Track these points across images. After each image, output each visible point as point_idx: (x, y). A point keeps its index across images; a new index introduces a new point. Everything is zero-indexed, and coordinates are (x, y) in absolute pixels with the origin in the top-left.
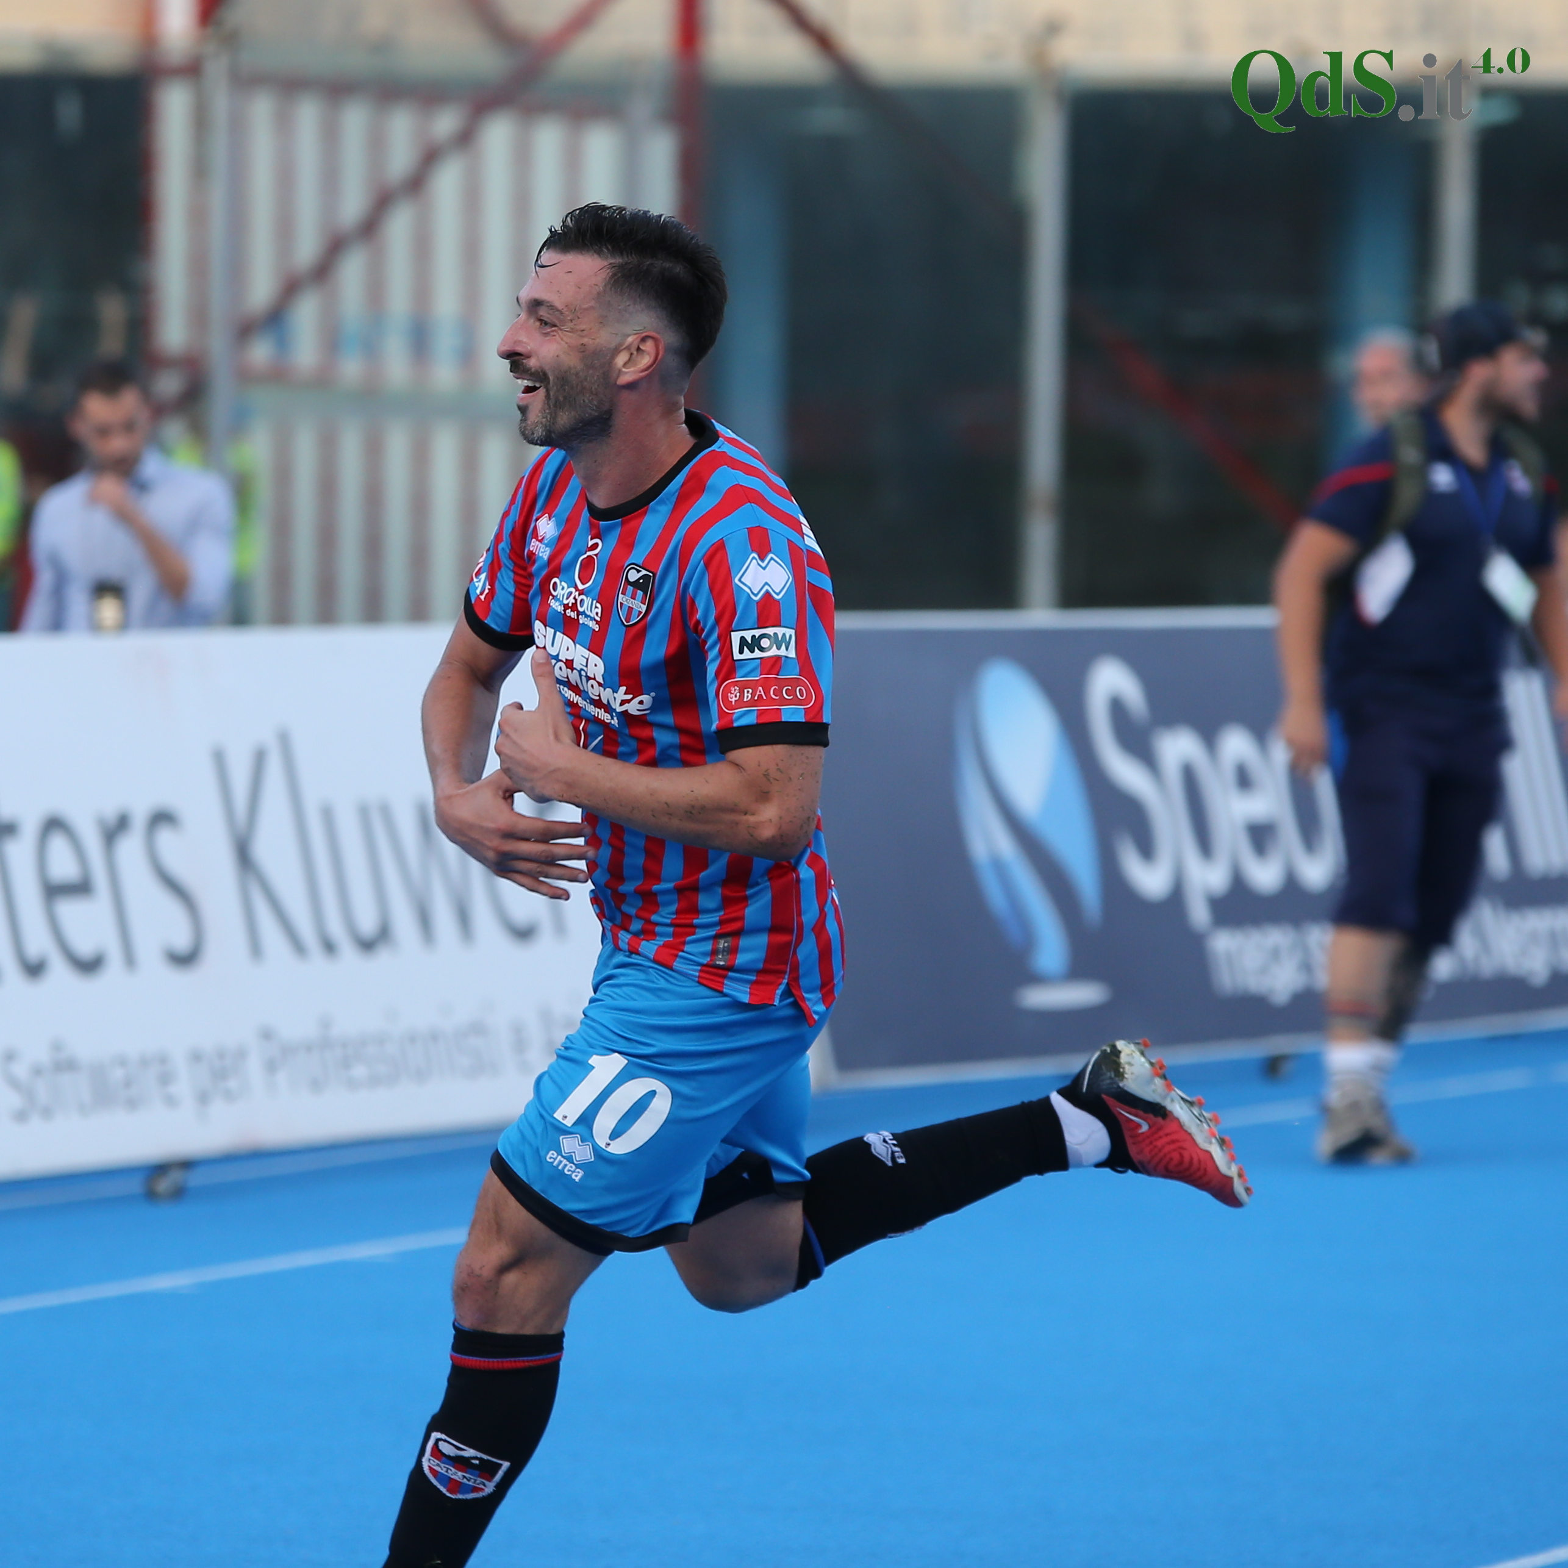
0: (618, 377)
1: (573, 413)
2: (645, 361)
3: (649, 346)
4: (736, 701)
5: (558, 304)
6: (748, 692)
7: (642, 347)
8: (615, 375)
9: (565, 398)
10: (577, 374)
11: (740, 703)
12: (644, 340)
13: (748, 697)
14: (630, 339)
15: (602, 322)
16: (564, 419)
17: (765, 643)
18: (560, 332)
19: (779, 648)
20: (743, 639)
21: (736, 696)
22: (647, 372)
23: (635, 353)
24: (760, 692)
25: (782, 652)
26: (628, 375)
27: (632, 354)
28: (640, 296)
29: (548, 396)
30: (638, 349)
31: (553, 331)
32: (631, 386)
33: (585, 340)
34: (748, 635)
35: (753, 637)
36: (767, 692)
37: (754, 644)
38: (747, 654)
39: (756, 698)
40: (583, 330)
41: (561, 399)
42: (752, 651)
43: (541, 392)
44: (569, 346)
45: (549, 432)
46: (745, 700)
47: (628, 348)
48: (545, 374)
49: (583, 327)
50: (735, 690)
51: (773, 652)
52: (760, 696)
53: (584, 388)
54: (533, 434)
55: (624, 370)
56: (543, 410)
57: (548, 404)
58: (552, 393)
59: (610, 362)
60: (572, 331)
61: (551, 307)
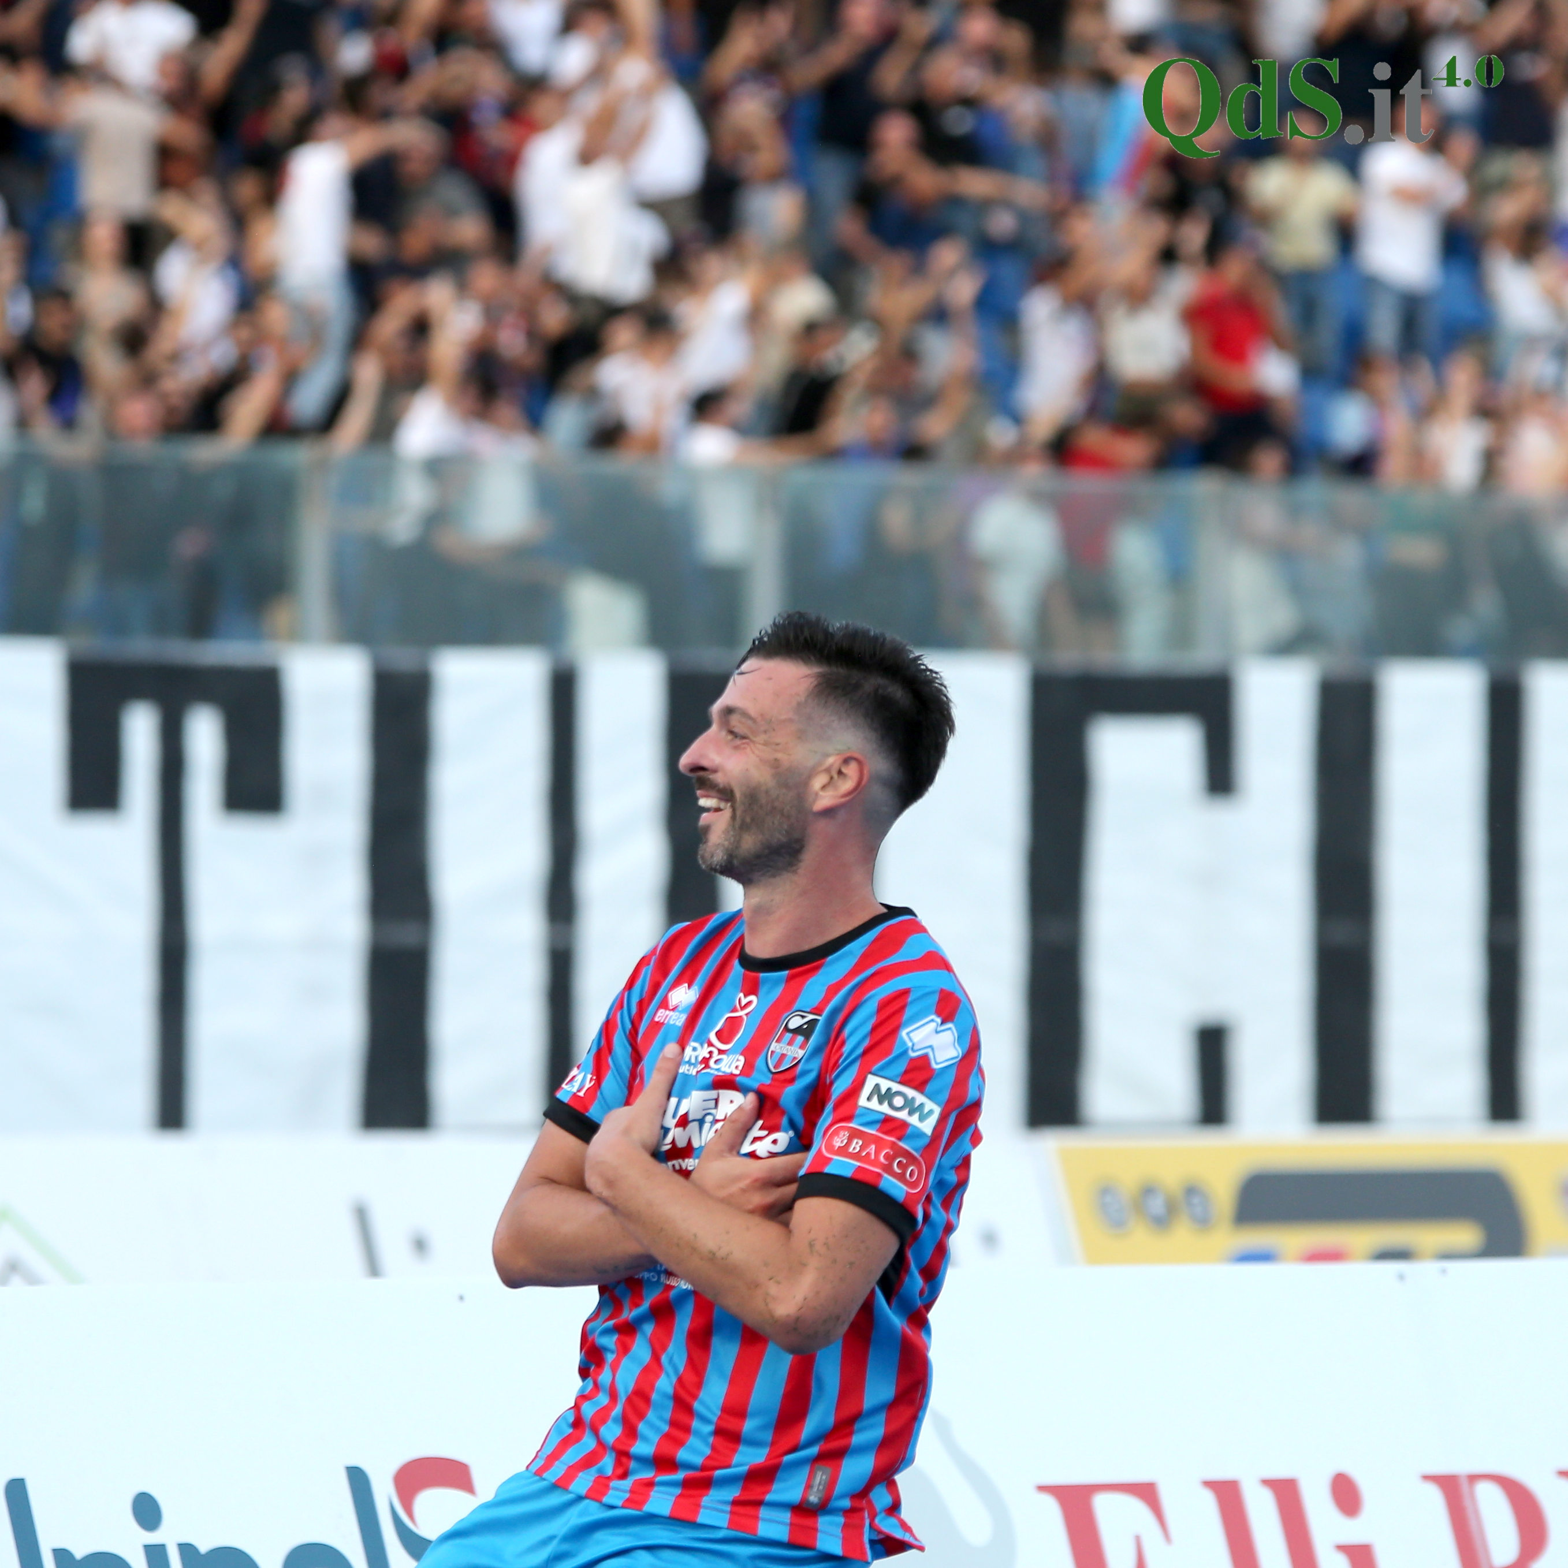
0: (814, 801)
1: (760, 837)
2: (847, 785)
3: (851, 770)
4: (839, 1147)
5: (752, 712)
6: (857, 1143)
7: (844, 770)
8: (811, 799)
9: (753, 820)
10: (767, 792)
11: (843, 1151)
12: (846, 761)
13: (854, 1148)
14: (831, 760)
15: (801, 736)
16: (750, 843)
17: (898, 1101)
18: (752, 745)
19: (910, 1113)
20: (877, 1087)
21: (842, 1142)
22: (847, 798)
23: (835, 776)
24: (871, 1149)
25: (914, 1120)
26: (825, 800)
27: (832, 778)
28: (847, 710)
29: (733, 817)
30: (840, 773)
31: (744, 744)
32: (828, 812)
33: (779, 756)
34: (885, 1085)
35: (889, 1089)
36: (877, 1153)
37: (886, 1097)
38: (874, 1104)
39: (864, 1154)
40: (777, 744)
41: (748, 820)
42: (881, 1102)
43: (727, 814)
44: (761, 760)
45: (731, 856)
46: (851, 1150)
47: (828, 770)
48: (732, 792)
49: (778, 740)
50: (844, 1135)
51: (903, 1115)
52: (868, 1154)
53: (774, 808)
54: (712, 856)
55: (821, 793)
56: (726, 832)
57: (733, 826)
58: (739, 813)
59: (806, 783)
60: (766, 744)
61: (745, 714)
